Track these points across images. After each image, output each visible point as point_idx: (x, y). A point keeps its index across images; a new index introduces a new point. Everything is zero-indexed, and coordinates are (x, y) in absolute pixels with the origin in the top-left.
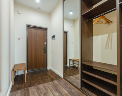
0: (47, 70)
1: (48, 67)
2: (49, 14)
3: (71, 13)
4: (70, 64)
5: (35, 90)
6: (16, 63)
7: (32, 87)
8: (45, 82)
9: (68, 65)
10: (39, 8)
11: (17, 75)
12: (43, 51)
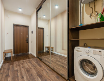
0: (28, 54)
1: (29, 52)
2: (30, 17)
3: (44, 17)
4: (45, 50)
5: (17, 62)
6: (6, 49)
7: (16, 62)
8: (24, 59)
9: (44, 51)
10: (22, 13)
11: (6, 57)
12: (25, 42)
